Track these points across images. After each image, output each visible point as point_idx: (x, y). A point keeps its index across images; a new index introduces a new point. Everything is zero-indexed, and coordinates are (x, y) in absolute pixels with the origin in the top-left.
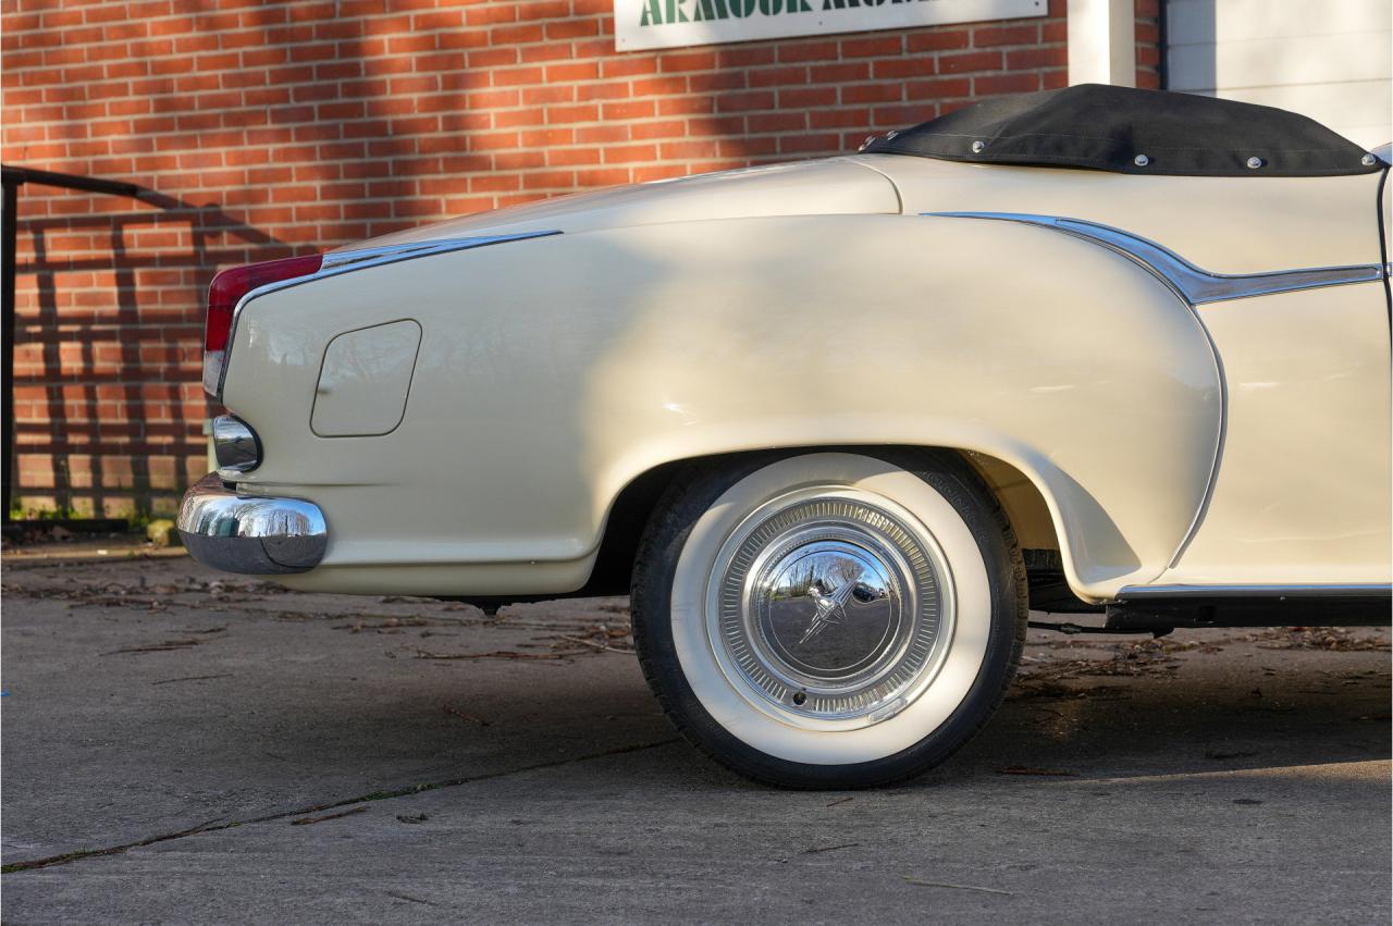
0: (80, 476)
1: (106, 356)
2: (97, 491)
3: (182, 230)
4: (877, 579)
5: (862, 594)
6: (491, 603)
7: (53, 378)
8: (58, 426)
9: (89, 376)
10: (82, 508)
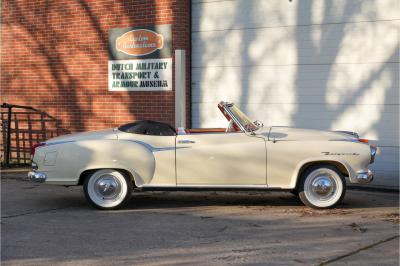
0: (22, 156)
1: (27, 136)
2: (25, 159)
3: (39, 115)
4: (114, 184)
5: (112, 186)
6: (67, 186)
7: (17, 139)
8: (18, 147)
9: (24, 140)
10: (22, 161)
